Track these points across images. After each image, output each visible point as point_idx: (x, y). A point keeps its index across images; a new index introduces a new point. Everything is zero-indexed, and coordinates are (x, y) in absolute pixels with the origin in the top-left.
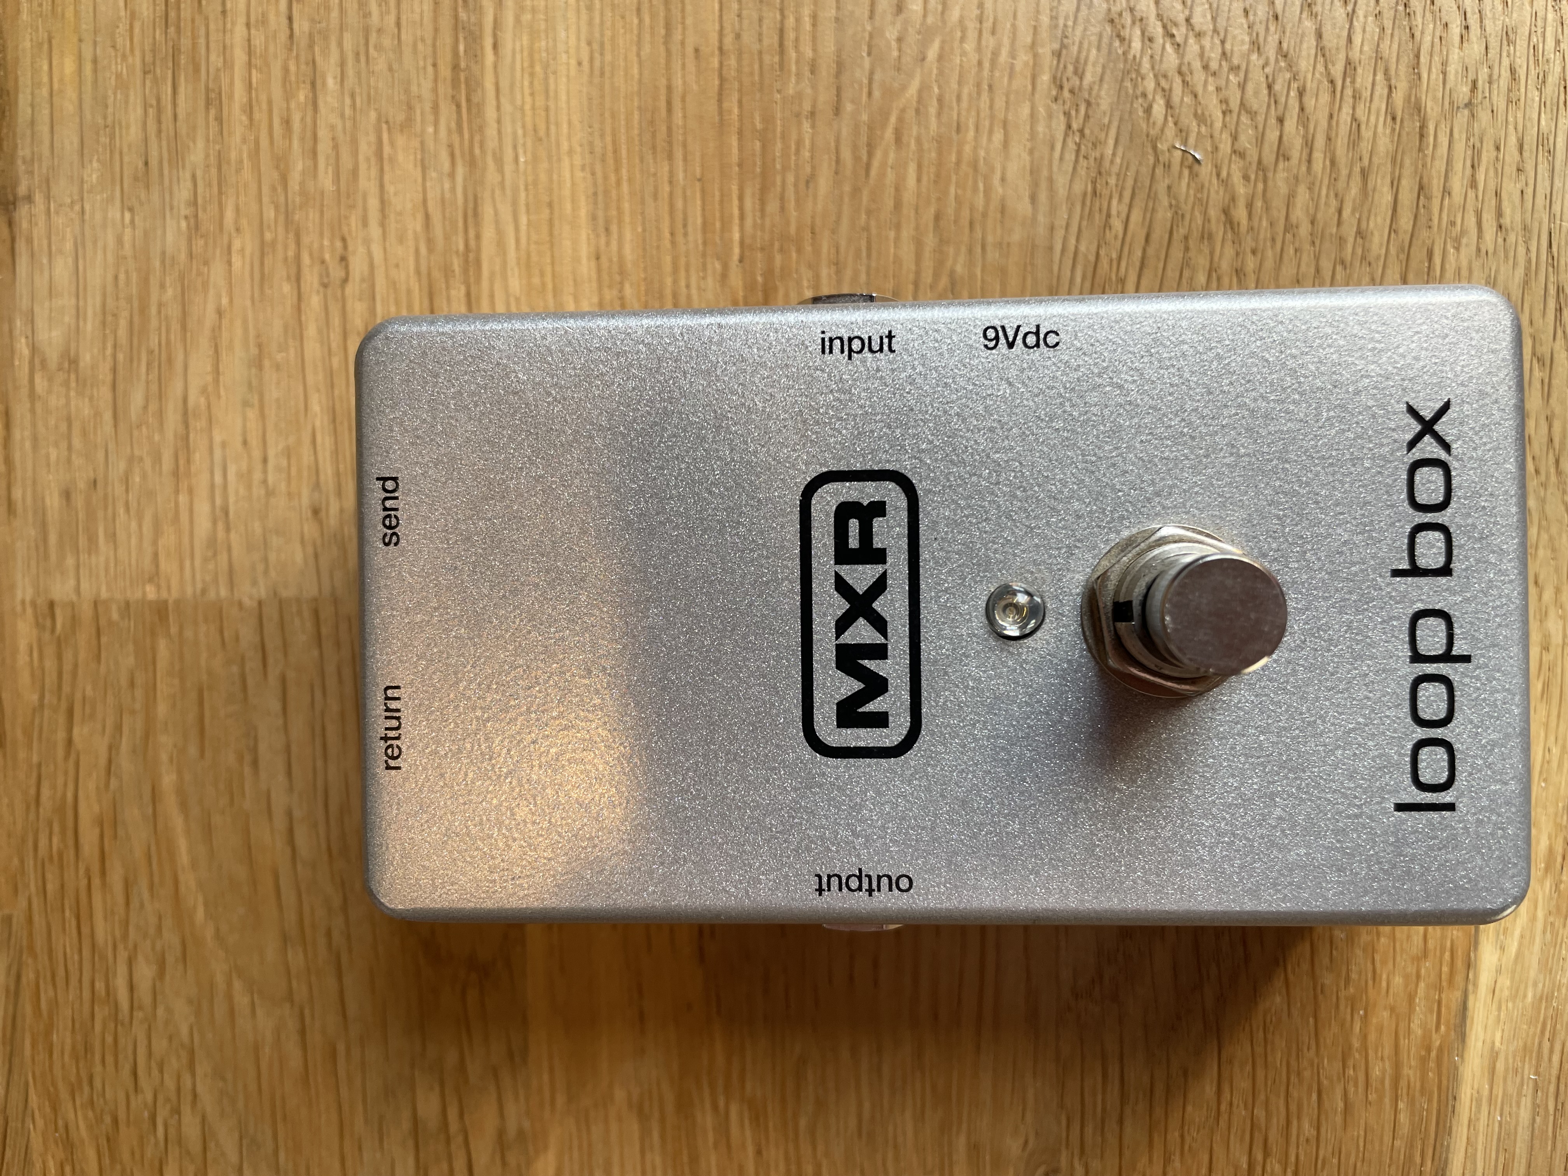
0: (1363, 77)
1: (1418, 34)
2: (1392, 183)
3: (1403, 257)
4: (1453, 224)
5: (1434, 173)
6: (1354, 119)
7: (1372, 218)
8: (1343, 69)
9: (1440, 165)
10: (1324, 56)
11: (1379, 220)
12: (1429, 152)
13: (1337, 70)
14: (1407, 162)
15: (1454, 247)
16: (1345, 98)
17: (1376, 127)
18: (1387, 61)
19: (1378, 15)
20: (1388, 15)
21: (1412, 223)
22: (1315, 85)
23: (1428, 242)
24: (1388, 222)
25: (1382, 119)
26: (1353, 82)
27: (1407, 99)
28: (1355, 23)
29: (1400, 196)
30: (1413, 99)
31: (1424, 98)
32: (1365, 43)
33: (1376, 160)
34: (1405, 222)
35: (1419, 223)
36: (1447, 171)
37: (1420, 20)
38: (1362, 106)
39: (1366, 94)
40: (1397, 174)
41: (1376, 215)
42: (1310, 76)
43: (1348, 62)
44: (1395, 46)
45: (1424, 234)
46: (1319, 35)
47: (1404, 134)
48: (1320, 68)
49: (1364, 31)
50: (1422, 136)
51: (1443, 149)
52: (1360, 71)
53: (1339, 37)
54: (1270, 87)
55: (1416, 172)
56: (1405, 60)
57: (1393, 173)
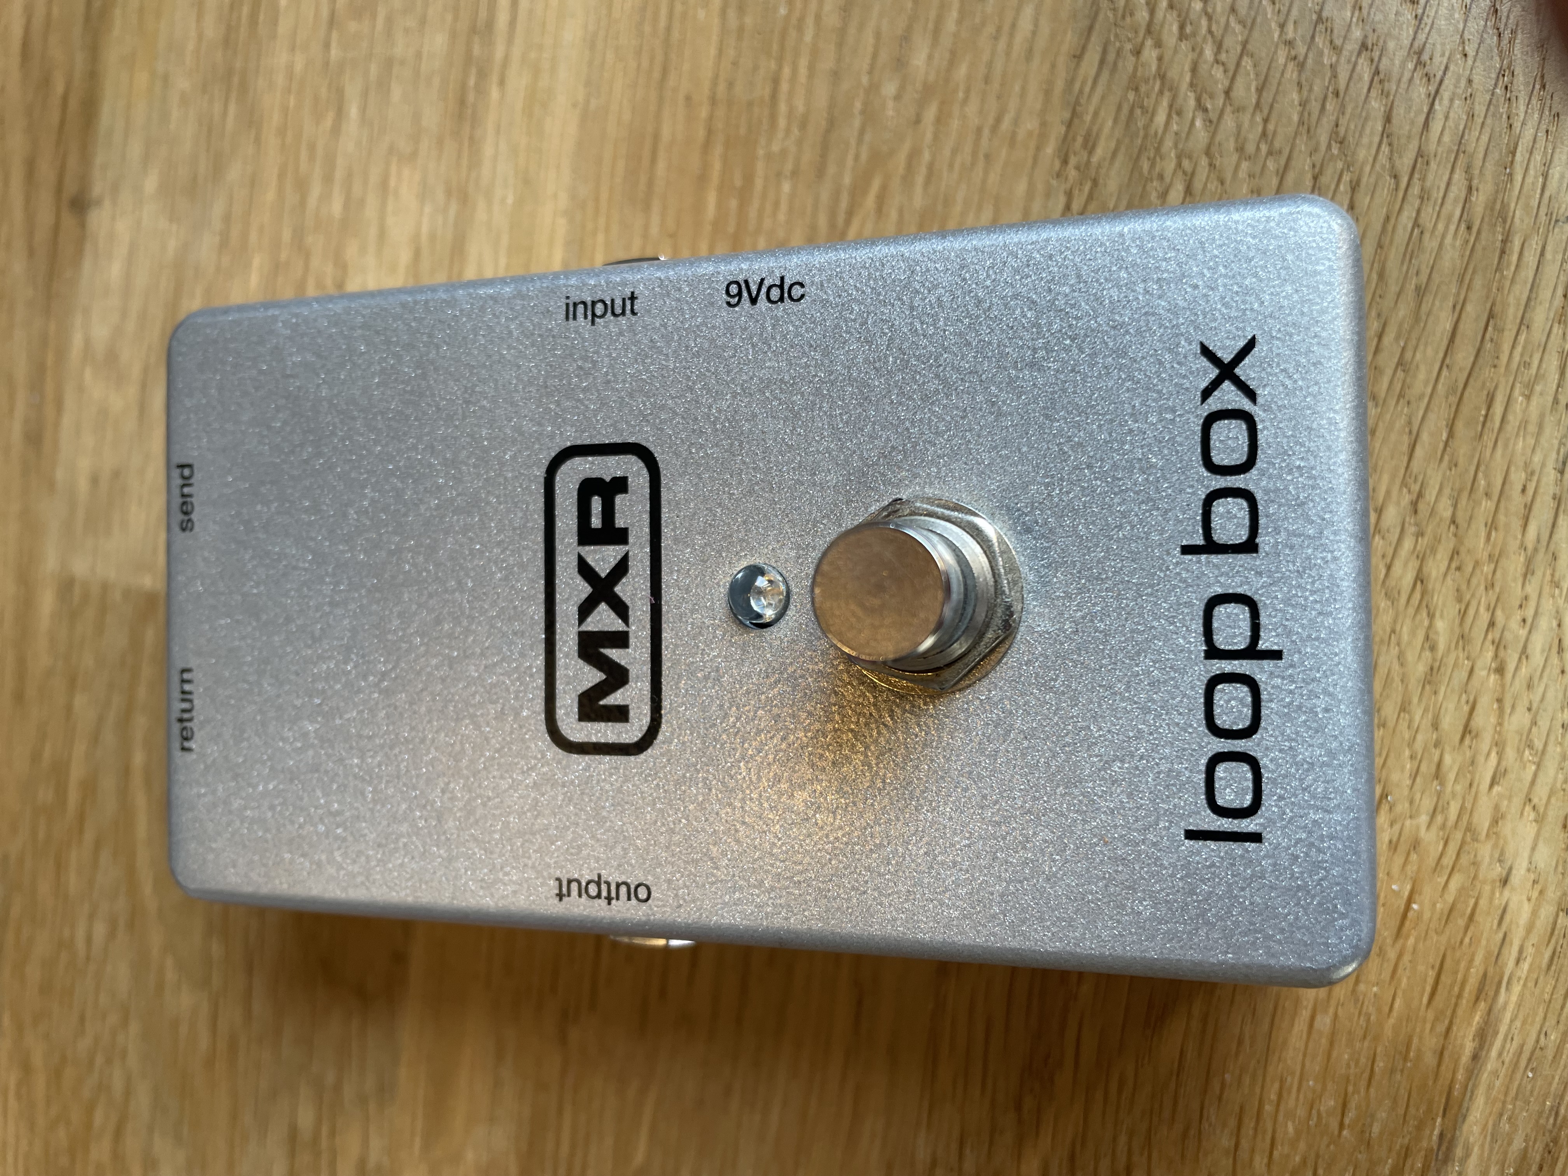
0: (1437, 176)
1: (1517, 125)
2: (1454, 307)
3: (1454, 399)
4: (1527, 365)
5: (1511, 300)
6: (1416, 224)
7: (1421, 347)
8: (1412, 162)
9: (1520, 291)
10: (1390, 145)
11: (1430, 351)
12: (1509, 273)
13: (1405, 163)
14: (1478, 283)
15: (1523, 395)
16: (1409, 198)
17: (1443, 237)
18: (1471, 156)
19: (1470, 98)
20: (1482, 99)
21: (1472, 359)
22: (1372, 180)
23: (1490, 385)
24: (1441, 355)
25: (1453, 228)
26: (1423, 179)
27: (1490, 206)
28: (1437, 106)
29: (1461, 326)
30: (1498, 206)
31: (1513, 205)
32: (1447, 131)
33: (1436, 277)
34: (1463, 356)
35: (1480, 361)
36: (1529, 299)
37: (1522, 108)
38: (1430, 210)
39: (1438, 195)
40: (1462, 297)
41: (1426, 345)
42: (1367, 169)
43: (1420, 154)
44: (1485, 138)
45: (1487, 372)
46: (1388, 119)
47: (1479, 247)
48: (1383, 159)
49: (1447, 118)
50: (1503, 252)
51: (1528, 273)
52: (1433, 165)
53: (1412, 123)
54: (1315, 178)
55: (1487, 297)
56: (1494, 156)
57: (1458, 294)
